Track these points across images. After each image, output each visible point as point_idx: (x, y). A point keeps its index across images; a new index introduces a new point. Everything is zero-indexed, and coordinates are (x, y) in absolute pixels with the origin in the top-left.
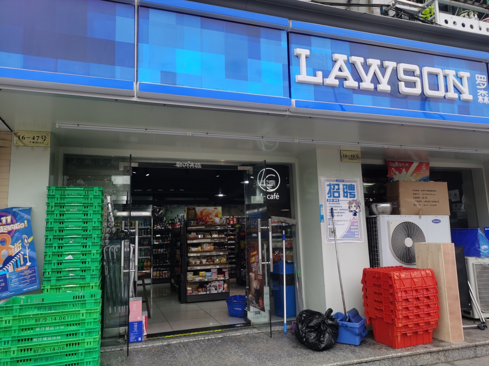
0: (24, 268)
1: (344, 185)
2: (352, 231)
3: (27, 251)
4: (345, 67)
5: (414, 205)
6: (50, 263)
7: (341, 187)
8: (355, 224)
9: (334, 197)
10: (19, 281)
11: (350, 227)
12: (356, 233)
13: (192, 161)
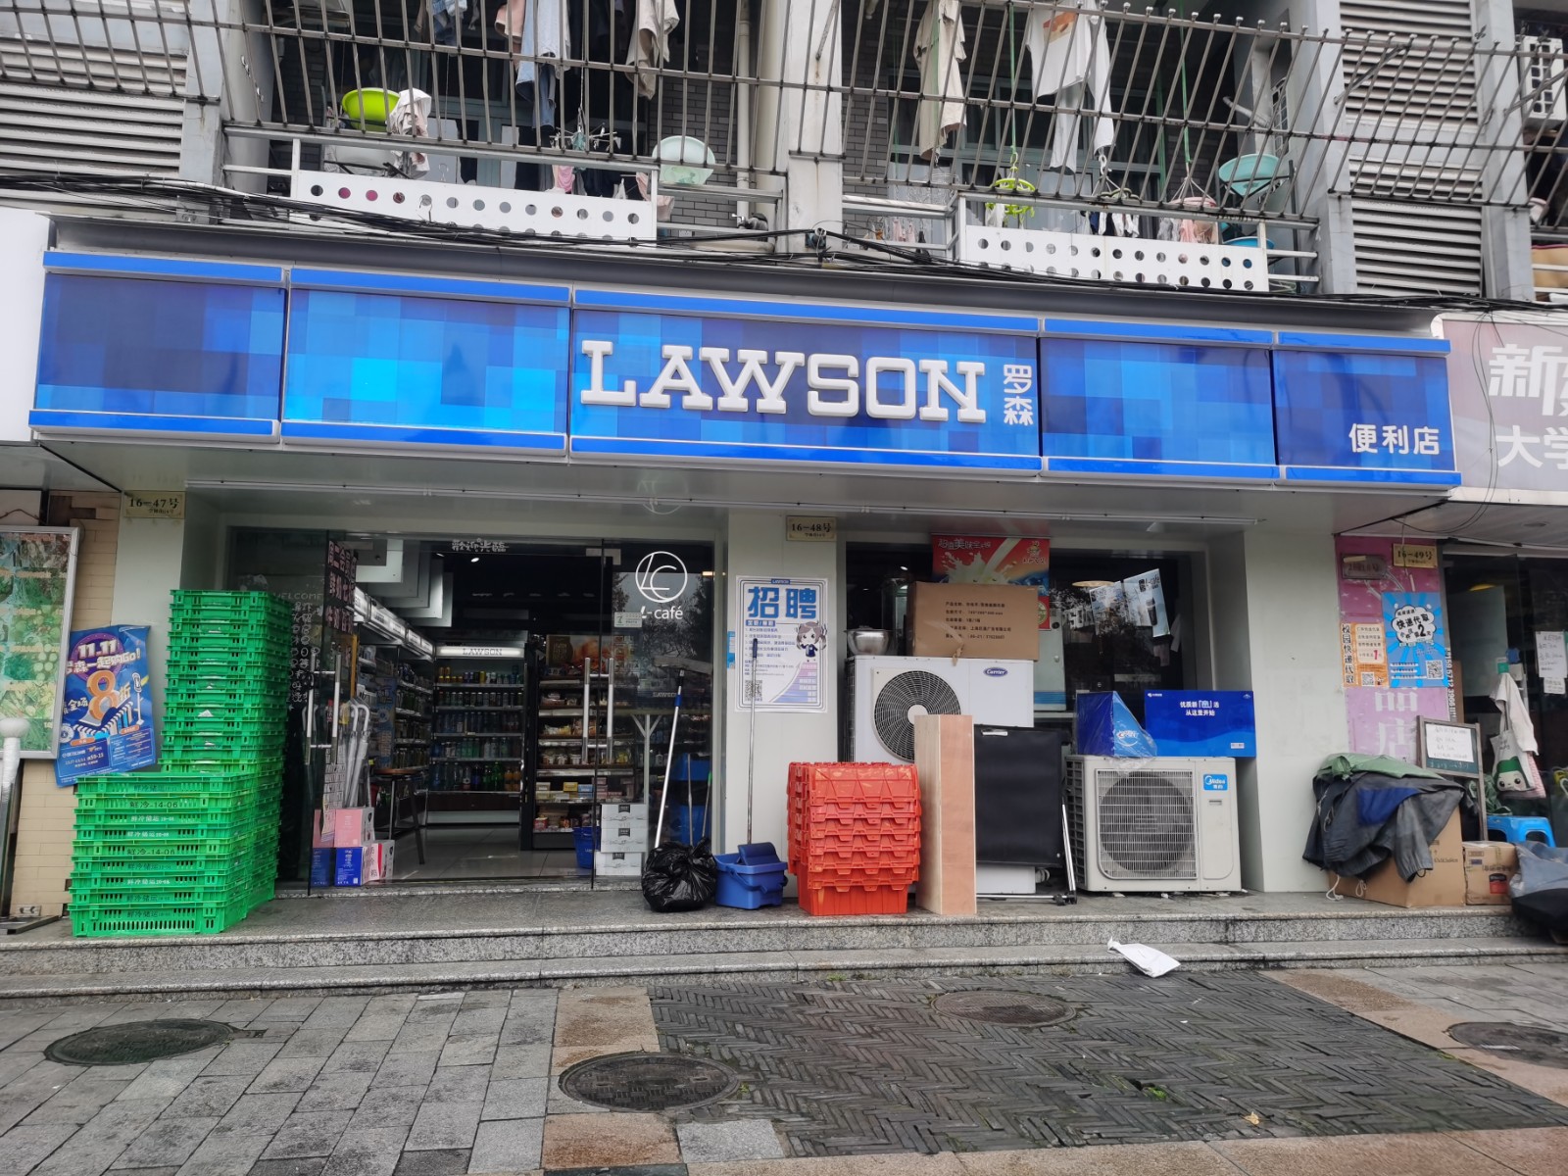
0: (133, 729)
1: (789, 591)
2: (801, 688)
3: (139, 699)
4: (685, 370)
5: (947, 636)
6: (172, 721)
7: (783, 594)
8: (810, 674)
9: (763, 615)
10: (127, 750)
11: (798, 679)
12: (810, 694)
13: (484, 537)
